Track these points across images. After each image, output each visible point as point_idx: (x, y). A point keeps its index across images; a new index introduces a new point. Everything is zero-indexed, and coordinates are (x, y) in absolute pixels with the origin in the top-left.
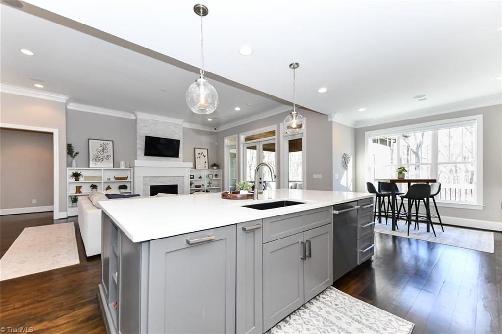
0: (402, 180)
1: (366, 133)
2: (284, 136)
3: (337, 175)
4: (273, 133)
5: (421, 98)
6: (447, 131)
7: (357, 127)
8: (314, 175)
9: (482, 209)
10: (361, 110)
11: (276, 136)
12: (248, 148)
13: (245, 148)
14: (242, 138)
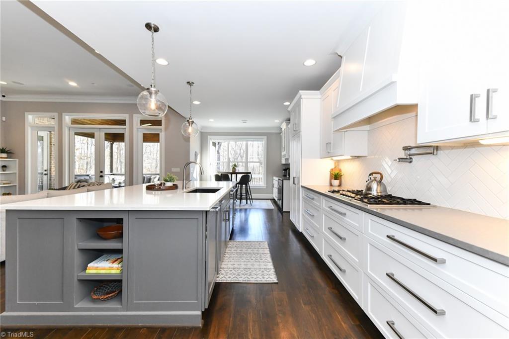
0: (234, 172)
1: (209, 136)
2: (138, 129)
3: (192, 169)
4: (122, 122)
5: (245, 121)
6: (252, 143)
7: (203, 131)
8: (172, 169)
9: (265, 188)
10: (212, 120)
11: (127, 127)
12: (77, 134)
13: (72, 133)
14: (67, 119)
